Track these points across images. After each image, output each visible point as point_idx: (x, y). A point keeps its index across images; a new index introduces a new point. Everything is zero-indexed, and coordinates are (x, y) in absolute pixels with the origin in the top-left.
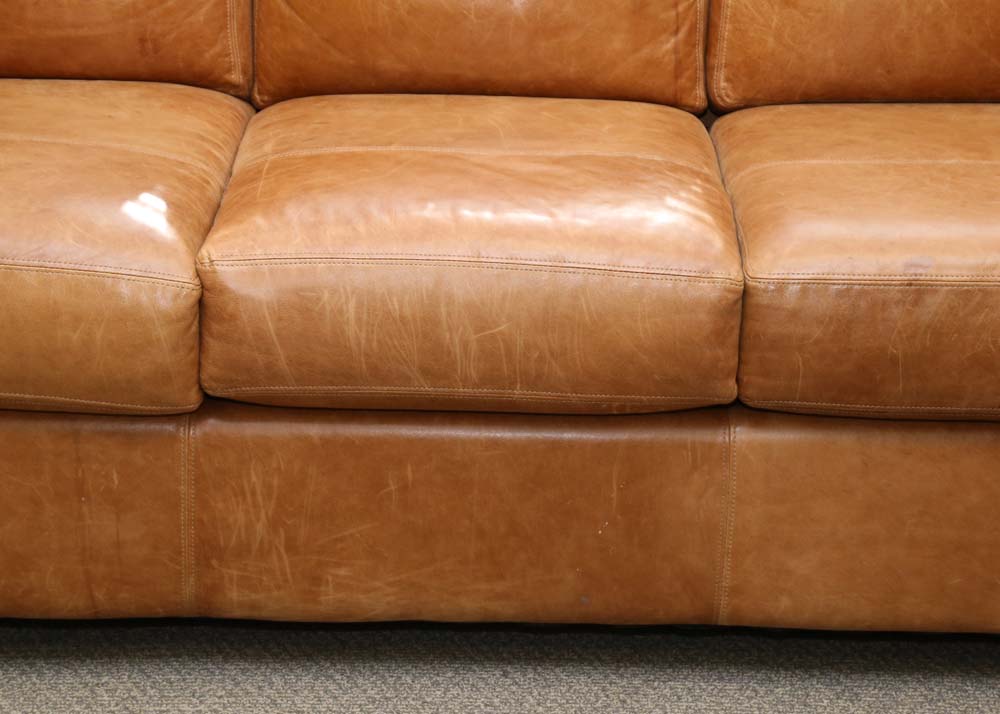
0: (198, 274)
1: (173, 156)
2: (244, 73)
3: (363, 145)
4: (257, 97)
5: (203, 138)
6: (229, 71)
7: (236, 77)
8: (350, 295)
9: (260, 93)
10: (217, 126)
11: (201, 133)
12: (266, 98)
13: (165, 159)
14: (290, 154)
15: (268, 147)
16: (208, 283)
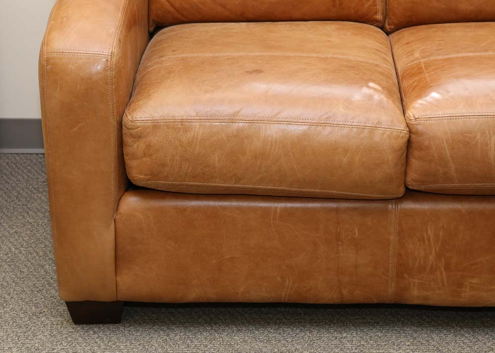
0: (408, 125)
1: (371, 61)
2: (383, 14)
3: (471, 52)
4: (387, 27)
5: (378, 50)
6: (376, 13)
7: (379, 17)
8: (492, 135)
9: (389, 25)
10: (382, 44)
11: (378, 49)
12: (392, 27)
13: (368, 63)
14: (432, 58)
15: (417, 55)
16: (414, 130)
